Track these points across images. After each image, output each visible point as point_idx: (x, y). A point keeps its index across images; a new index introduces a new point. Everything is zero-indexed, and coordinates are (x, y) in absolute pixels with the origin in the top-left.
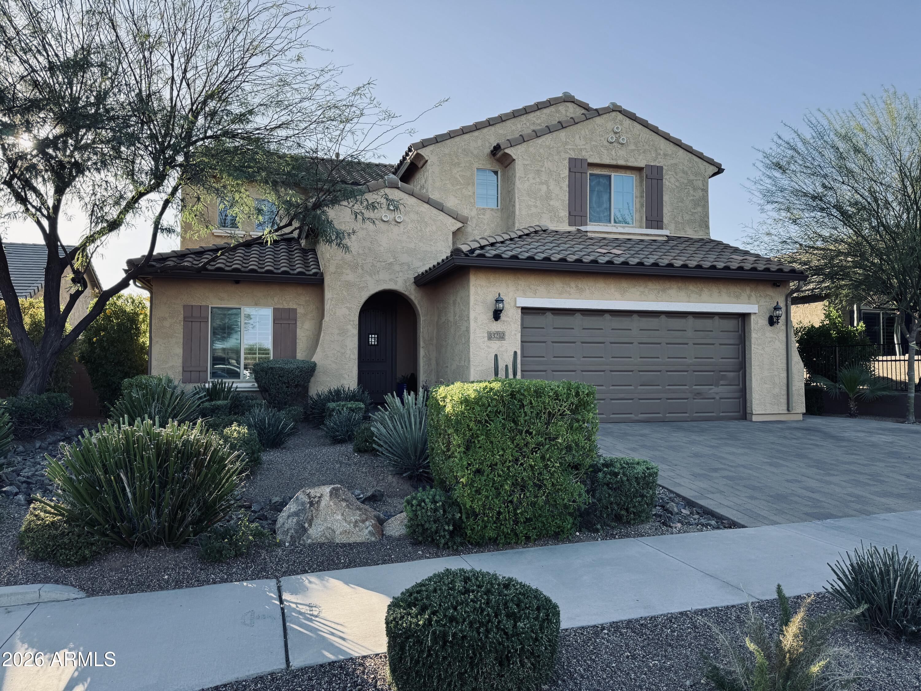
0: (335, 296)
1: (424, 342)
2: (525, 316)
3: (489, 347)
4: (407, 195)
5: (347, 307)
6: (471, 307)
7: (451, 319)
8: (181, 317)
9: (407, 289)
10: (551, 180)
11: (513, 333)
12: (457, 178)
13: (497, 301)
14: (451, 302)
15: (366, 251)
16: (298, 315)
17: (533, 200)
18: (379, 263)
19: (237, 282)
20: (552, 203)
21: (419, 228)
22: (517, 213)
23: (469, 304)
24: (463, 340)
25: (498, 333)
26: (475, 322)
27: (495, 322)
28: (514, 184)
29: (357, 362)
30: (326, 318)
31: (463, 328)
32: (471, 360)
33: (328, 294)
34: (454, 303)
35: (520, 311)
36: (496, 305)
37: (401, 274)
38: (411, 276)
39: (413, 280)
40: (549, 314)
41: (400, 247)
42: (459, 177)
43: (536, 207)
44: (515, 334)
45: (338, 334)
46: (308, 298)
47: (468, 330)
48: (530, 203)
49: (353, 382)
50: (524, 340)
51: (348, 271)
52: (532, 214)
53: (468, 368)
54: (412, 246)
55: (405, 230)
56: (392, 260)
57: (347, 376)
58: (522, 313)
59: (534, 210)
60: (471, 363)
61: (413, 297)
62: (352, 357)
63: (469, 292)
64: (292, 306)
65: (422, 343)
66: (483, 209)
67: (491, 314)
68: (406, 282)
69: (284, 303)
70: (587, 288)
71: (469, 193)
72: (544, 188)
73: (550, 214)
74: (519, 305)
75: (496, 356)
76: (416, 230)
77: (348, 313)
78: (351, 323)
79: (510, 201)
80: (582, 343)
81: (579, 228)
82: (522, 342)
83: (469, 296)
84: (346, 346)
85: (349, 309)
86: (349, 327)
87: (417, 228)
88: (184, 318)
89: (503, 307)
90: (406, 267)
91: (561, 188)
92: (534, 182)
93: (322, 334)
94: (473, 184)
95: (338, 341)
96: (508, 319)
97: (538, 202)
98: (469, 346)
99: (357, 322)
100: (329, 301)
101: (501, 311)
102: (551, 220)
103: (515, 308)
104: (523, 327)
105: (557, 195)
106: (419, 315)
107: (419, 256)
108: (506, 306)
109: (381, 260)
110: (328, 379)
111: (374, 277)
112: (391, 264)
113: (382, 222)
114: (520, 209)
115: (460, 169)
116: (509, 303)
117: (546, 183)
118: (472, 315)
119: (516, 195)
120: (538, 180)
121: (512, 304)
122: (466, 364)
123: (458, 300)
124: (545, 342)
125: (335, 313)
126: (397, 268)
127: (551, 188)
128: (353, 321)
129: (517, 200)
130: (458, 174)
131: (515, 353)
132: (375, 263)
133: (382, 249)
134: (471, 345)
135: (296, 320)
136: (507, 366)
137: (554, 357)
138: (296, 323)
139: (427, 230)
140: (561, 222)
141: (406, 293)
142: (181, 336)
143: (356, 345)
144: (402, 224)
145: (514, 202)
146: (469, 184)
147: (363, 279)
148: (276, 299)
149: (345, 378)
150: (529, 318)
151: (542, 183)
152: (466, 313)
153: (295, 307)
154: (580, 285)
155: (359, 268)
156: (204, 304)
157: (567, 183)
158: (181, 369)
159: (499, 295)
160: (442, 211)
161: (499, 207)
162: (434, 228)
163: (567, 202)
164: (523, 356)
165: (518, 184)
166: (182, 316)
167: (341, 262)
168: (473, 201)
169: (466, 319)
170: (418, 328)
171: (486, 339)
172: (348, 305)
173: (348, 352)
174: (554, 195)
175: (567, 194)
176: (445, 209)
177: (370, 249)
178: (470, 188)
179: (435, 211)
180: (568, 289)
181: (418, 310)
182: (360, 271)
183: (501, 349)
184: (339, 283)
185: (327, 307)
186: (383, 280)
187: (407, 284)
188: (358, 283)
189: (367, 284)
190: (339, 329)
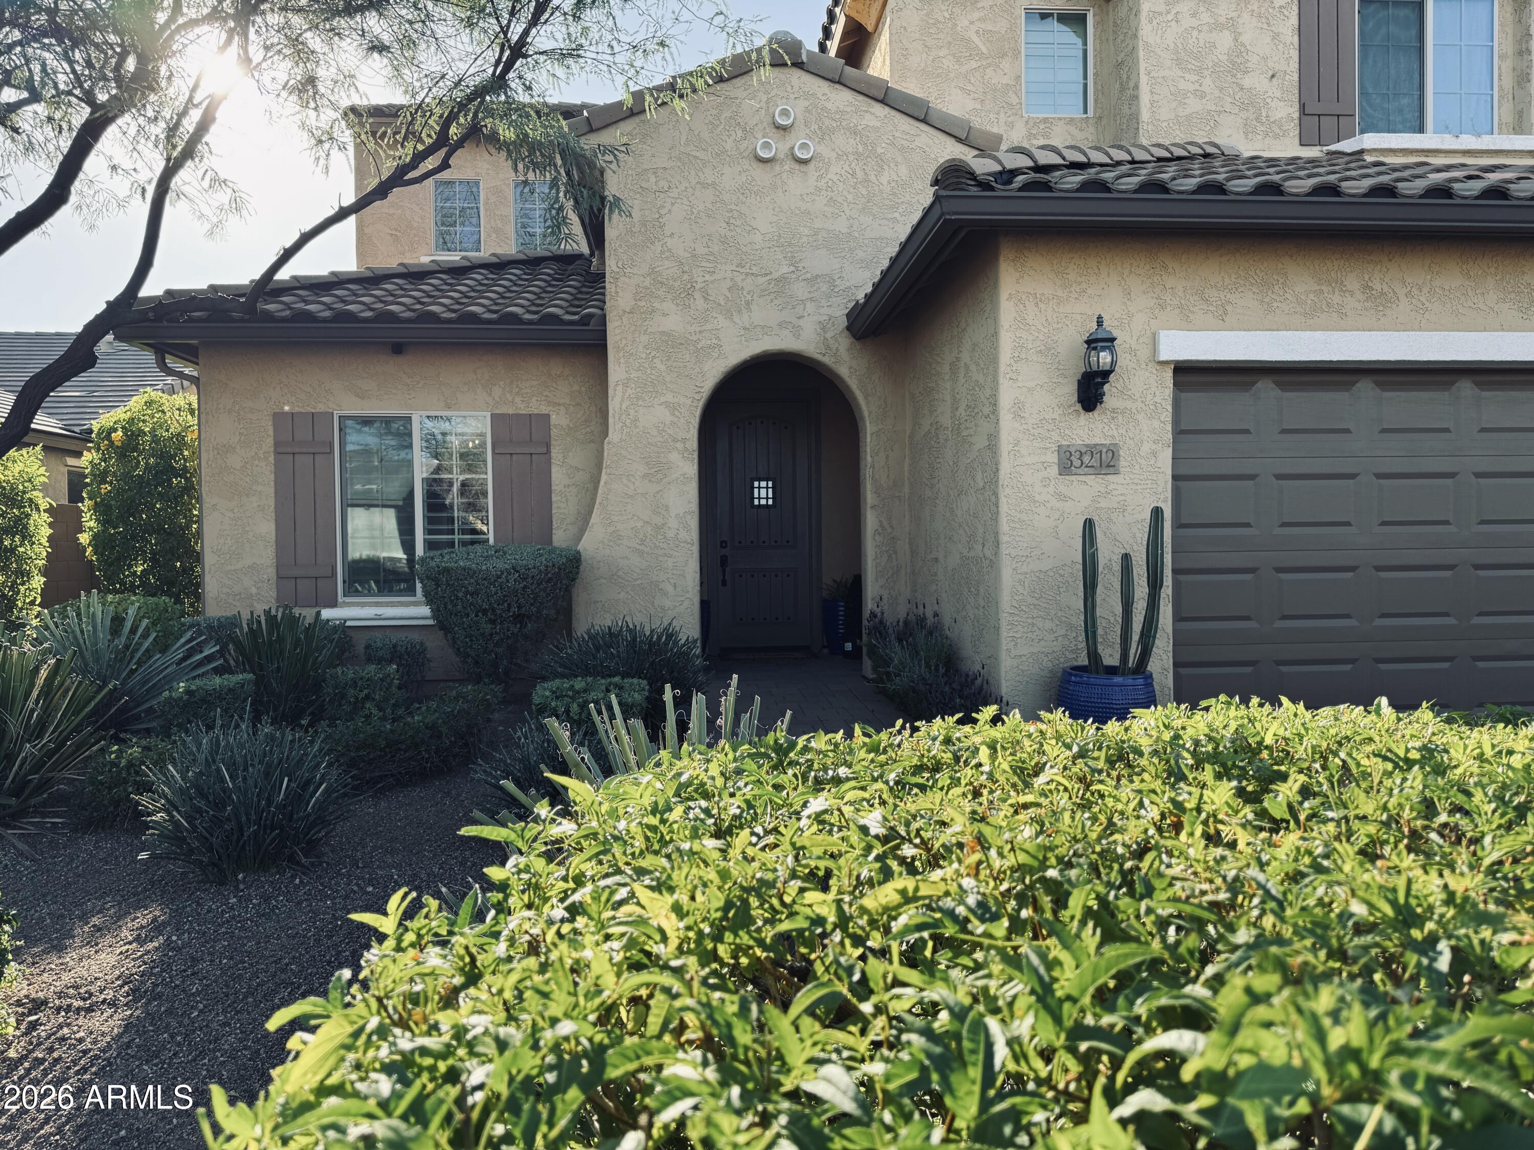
0: (634, 375)
1: (877, 492)
2: (1183, 395)
3: (1063, 497)
4: (824, 84)
5: (667, 404)
6: (1002, 368)
7: (946, 421)
8: (269, 443)
9: (828, 347)
10: (1246, 16)
11: (1146, 448)
12: (969, 41)
13: (1093, 343)
14: (947, 368)
15: (716, 248)
16: (554, 432)
17: (1194, 78)
18: (749, 280)
19: (398, 349)
20: (1247, 82)
21: (860, 174)
22: (1145, 115)
23: (994, 360)
24: (979, 476)
25: (1092, 450)
26: (1018, 416)
27: (1085, 418)
28: (1135, 36)
29: (696, 549)
30: (614, 435)
31: (980, 442)
32: (1004, 539)
33: (616, 371)
34: (954, 370)
35: (1169, 374)
36: (1087, 357)
37: (810, 307)
38: (839, 312)
39: (844, 322)
40: (1265, 386)
41: (806, 231)
42: (975, 38)
43: (1201, 95)
44: (1154, 454)
45: (645, 476)
46: (576, 387)
47: (993, 446)
48: (1182, 85)
49: (686, 603)
50: (1183, 471)
51: (669, 306)
52: (1189, 117)
53: (994, 564)
54: (841, 226)
55: (822, 184)
56: (785, 269)
57: (670, 589)
58: (1175, 384)
59: (1194, 105)
60: (1004, 550)
61: (843, 371)
62: (683, 535)
63: (996, 321)
64: (537, 407)
65: (870, 497)
66: (1045, 120)
67: (1070, 390)
68: (824, 328)
69: (518, 400)
70: (1401, 292)
71: (1005, 80)
72: (1225, 40)
73: (1244, 114)
74: (1163, 357)
75: (1089, 526)
76: (852, 181)
77: (669, 418)
78: (679, 445)
79: (1123, 89)
80: (1379, 476)
81: (1334, 147)
82: (1175, 478)
83: (996, 334)
84: (667, 508)
85: (672, 408)
86: (674, 457)
87: (853, 175)
88: (277, 444)
89: (1113, 363)
90: (824, 288)
91: (1276, 36)
92: (1195, 23)
93: (604, 478)
94: (1016, 54)
95: (644, 495)
96: (1129, 404)
97: (1207, 81)
98: (996, 494)
99: (693, 444)
100: (620, 388)
101: (1105, 375)
102: (1248, 131)
103: (1152, 367)
104: (1179, 432)
105: (1265, 59)
106: (862, 418)
107: (860, 254)
108: (1124, 361)
109: (755, 270)
110: (622, 595)
111: (736, 319)
112: (782, 280)
113: (755, 164)
114: (1152, 103)
115: (977, 15)
116: (1132, 351)
117: (1231, 25)
118: (1007, 396)
119: (1142, 66)
120: (1205, 18)
121: (1144, 353)
122: (988, 553)
123: (965, 357)
124: (1252, 477)
125: (636, 420)
126: (800, 290)
127: (1245, 39)
128: (684, 440)
129: (1144, 79)
130: (974, 28)
131: (1157, 513)
132: (738, 279)
133: (757, 238)
134: (1002, 495)
135: (548, 445)
136: (1126, 558)
137: (1284, 525)
138: (548, 452)
139: (884, 179)
140: (1276, 137)
141: (826, 360)
142: (271, 491)
143: (694, 506)
144: (812, 165)
145: (1136, 87)
146: (1004, 55)
147: (708, 326)
148: (497, 392)
149: (665, 594)
150: (1195, 399)
151: (1218, 27)
152: (988, 392)
153: (544, 410)
154: (1377, 286)
155: (697, 295)
156: (321, 408)
157: (1294, 21)
158: (272, 572)
159: (1100, 322)
160: (924, 121)
161: (1091, 113)
162: (903, 170)
163: (1296, 77)
164: (1178, 525)
165: (1147, 32)
166: (270, 441)
167: (647, 282)
168: (1014, 100)
169: (986, 411)
170: (862, 455)
171: (1054, 470)
172: (669, 397)
173: (673, 523)
174: (1254, 59)
175: (1295, 54)
176: (933, 119)
177: (724, 241)
178: (1006, 64)
179: (905, 124)
180: (1336, 299)
181: (858, 405)
182: (700, 303)
183: (1104, 504)
184: (644, 339)
185: (614, 405)
186: (763, 327)
187: (828, 335)
188: (694, 338)
189: (718, 338)
190: (647, 464)
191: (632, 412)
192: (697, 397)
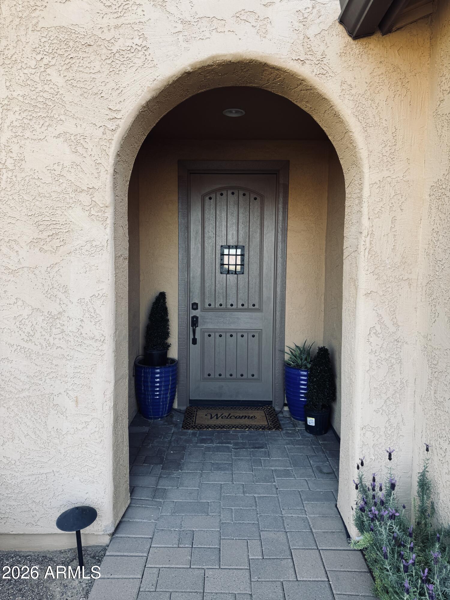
5: (66, 136)
9: (309, 50)
61: (332, 88)
77: (69, 157)
84: (66, 289)
85: (74, 142)
86: (77, 215)
95: (32, 270)
141: (307, 71)
172: (70, 126)
184: (33, 37)
186: (211, 19)
187: (311, 32)
188: (108, 36)
189: (142, 36)
190: (38, 224)
191: (15, 148)
192: (111, 125)
